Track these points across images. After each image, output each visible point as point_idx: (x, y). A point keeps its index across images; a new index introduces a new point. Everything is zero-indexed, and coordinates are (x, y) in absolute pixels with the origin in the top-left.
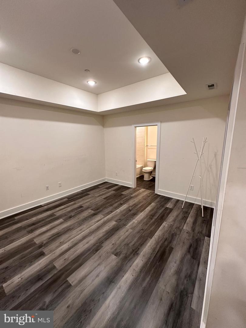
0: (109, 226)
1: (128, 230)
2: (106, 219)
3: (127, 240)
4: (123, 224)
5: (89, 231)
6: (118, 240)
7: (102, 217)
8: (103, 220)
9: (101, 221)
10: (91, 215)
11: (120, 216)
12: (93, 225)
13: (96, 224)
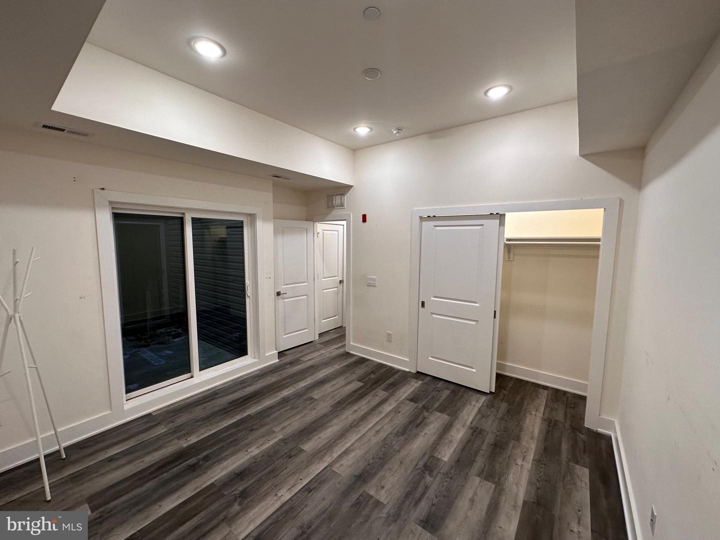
0: (320, 438)
1: (282, 430)
2: (328, 460)
3: (290, 415)
4: (286, 443)
5: (360, 429)
6: (306, 413)
7: (338, 465)
8: (335, 455)
9: (339, 453)
10: (375, 474)
11: (286, 468)
12: (356, 441)
13: (348, 445)
